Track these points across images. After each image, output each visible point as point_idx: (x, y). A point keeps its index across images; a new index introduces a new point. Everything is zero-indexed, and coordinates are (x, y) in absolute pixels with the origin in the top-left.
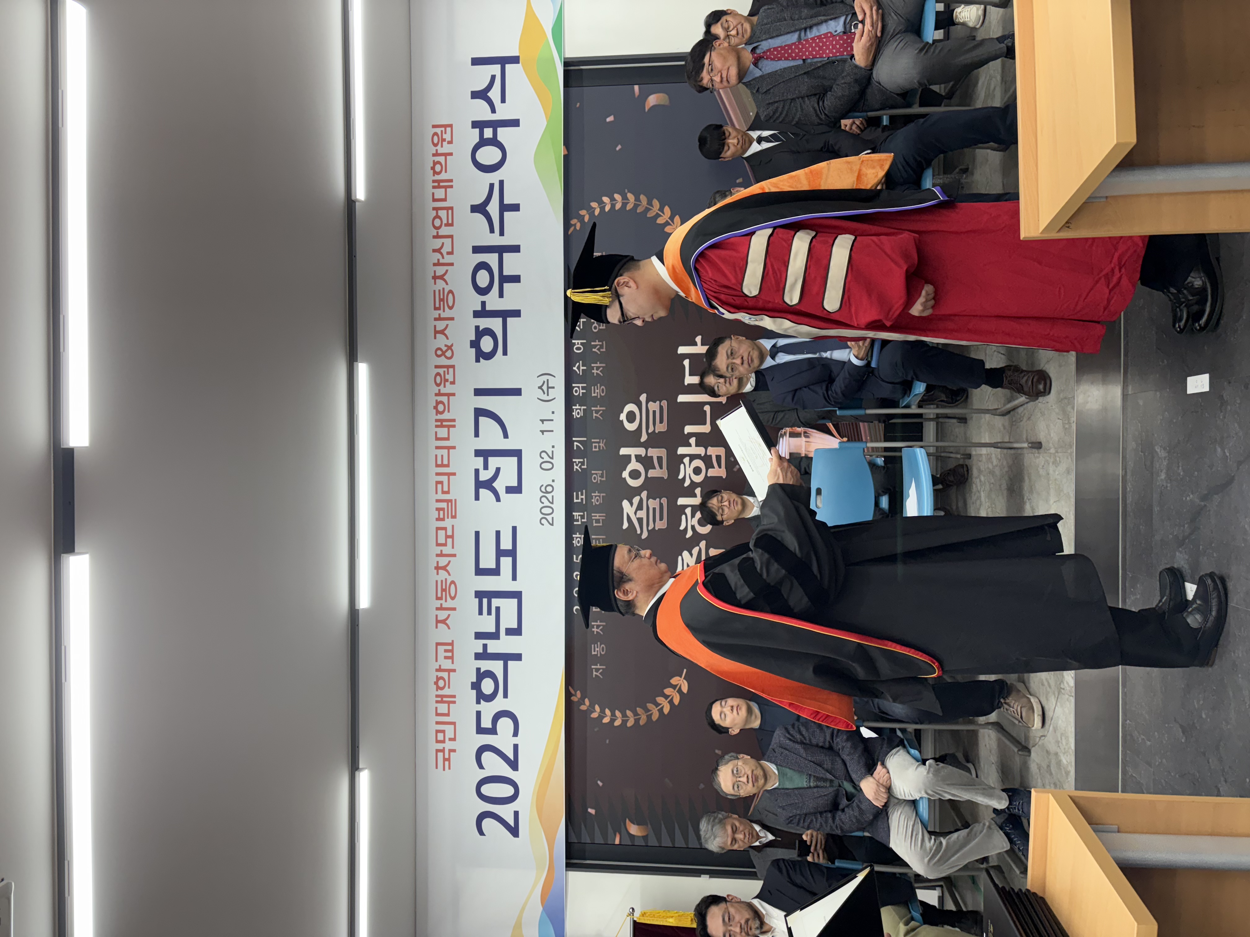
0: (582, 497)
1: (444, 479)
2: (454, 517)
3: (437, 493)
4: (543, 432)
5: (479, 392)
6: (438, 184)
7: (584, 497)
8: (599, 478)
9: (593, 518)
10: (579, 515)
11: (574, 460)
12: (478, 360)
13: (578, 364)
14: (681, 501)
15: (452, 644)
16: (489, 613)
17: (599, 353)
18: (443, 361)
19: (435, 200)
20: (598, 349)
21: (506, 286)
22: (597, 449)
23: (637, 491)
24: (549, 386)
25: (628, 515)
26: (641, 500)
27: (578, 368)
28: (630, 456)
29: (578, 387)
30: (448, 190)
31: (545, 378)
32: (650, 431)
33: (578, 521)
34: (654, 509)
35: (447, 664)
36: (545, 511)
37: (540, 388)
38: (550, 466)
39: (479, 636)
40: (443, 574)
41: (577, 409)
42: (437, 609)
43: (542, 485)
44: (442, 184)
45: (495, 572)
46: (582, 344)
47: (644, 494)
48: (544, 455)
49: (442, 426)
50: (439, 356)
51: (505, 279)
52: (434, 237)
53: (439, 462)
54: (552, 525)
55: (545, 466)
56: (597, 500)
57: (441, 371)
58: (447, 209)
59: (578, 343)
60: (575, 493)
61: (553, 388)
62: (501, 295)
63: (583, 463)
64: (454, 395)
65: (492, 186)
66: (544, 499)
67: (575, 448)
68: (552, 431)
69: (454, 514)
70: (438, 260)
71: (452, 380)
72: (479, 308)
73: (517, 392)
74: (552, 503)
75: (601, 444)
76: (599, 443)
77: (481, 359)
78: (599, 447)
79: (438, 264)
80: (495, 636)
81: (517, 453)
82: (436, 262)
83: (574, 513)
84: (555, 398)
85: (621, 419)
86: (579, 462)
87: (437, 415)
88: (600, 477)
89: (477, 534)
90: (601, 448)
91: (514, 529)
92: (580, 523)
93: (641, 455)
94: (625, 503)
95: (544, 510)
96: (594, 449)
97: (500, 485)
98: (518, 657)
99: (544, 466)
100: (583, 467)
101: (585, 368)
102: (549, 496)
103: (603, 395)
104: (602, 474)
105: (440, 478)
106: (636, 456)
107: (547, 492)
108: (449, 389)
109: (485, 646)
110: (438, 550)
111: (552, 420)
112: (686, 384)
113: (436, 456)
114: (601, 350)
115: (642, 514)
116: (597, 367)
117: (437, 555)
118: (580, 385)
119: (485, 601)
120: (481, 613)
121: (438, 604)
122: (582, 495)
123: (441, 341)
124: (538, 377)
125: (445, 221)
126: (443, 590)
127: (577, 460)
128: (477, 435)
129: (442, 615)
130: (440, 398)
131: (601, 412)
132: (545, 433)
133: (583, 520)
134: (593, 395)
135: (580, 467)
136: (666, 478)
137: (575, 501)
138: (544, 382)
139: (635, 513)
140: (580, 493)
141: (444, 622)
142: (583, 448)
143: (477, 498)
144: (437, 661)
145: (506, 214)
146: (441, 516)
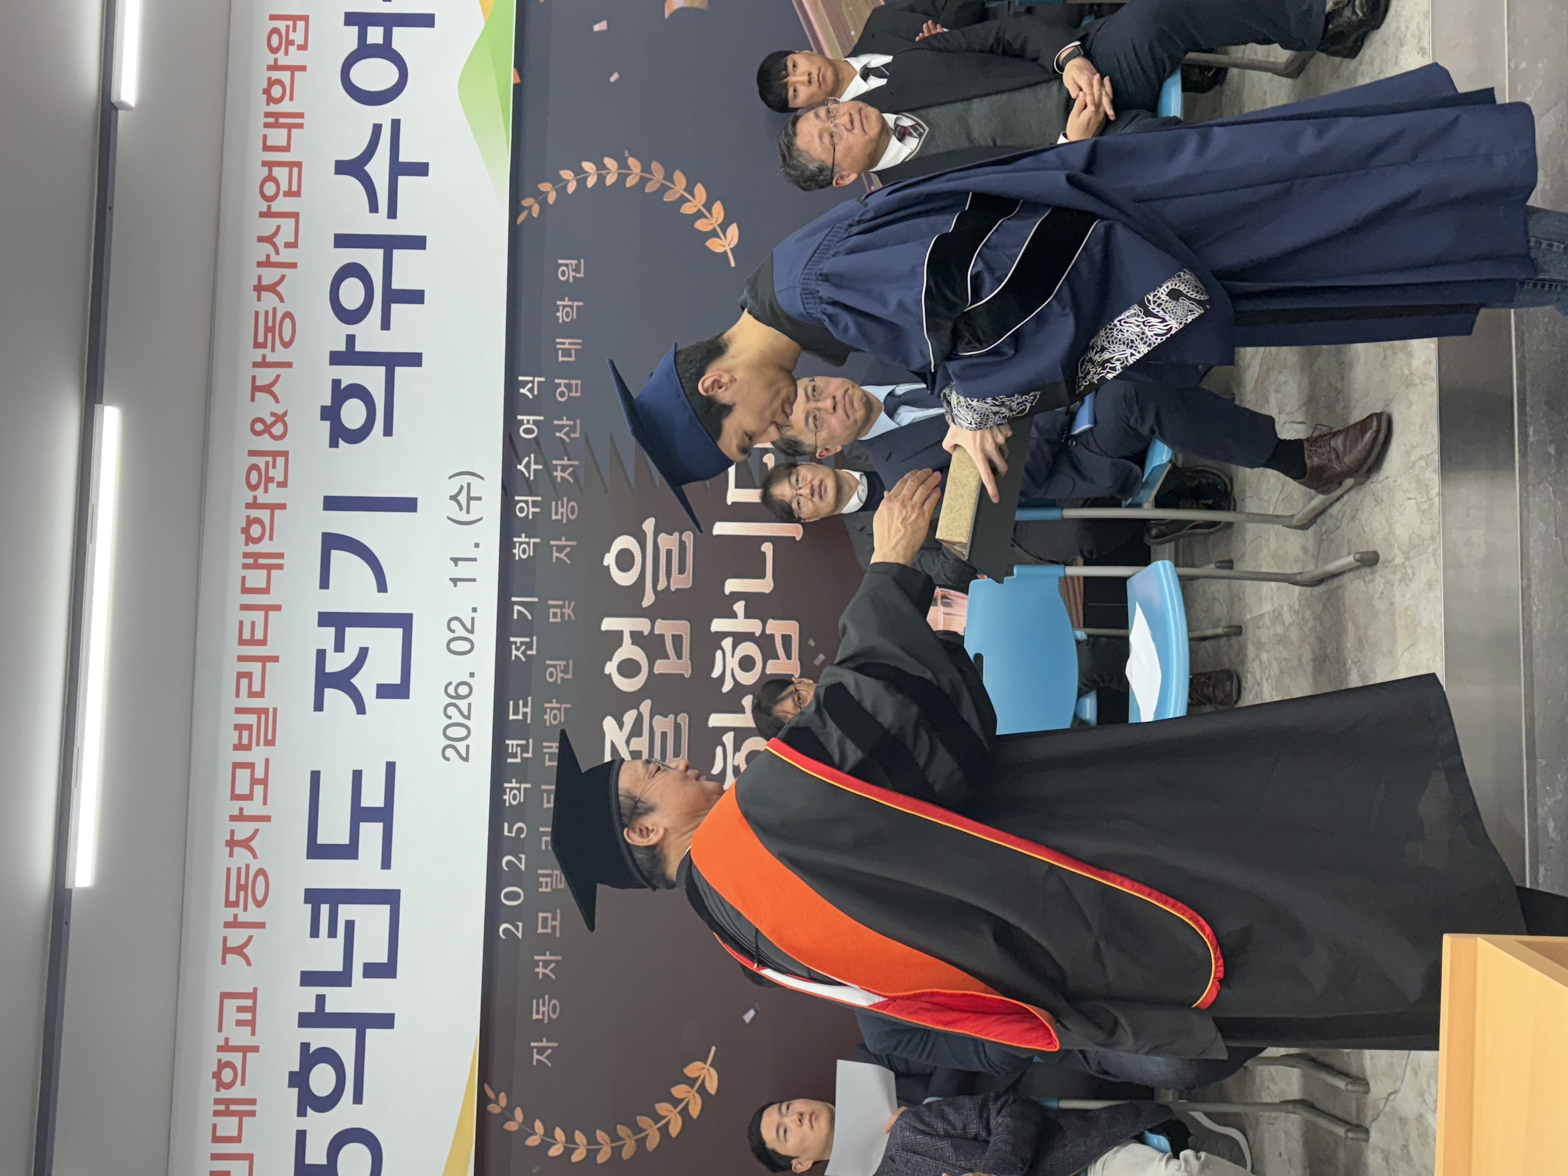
0: (525, 710)
1: (255, 668)
2: (270, 743)
3: (238, 695)
4: (455, 581)
5: (332, 503)
6: (275, 120)
7: (528, 710)
8: (560, 675)
9: (546, 750)
10: (517, 745)
11: (512, 639)
12: (334, 444)
13: (527, 459)
14: (716, 720)
15: (253, 995)
16: (332, 933)
17: (568, 440)
18: (266, 443)
19: (266, 148)
20: (566, 434)
21: (395, 308)
22: (558, 620)
23: (632, 700)
24: (472, 495)
25: (613, 745)
26: (639, 718)
27: (528, 466)
28: (620, 633)
29: (526, 502)
30: (294, 131)
31: (464, 480)
32: (661, 586)
33: (514, 756)
34: (664, 735)
35: (241, 1037)
36: (453, 732)
37: (454, 498)
38: (466, 646)
39: (309, 978)
40: (242, 855)
41: (521, 543)
42: (227, 925)
43: (450, 684)
44: (282, 120)
45: (349, 851)
46: (535, 423)
47: (646, 706)
48: (455, 625)
49: (256, 566)
50: (258, 434)
51: (393, 296)
52: (262, 215)
53: (247, 636)
54: (466, 759)
55: (457, 646)
56: (555, 715)
57: (261, 461)
58: (290, 165)
59: (528, 421)
60: (511, 703)
61: (479, 499)
62: (386, 325)
63: (529, 646)
64: (283, 506)
65: (377, 129)
66: (451, 711)
67: (515, 617)
68: (474, 580)
69: (270, 737)
70: (268, 256)
71: (282, 479)
72: (342, 347)
73: (408, 505)
74: (468, 717)
75: (566, 610)
76: (562, 607)
77: (341, 442)
78: (563, 614)
79: (267, 263)
80: (342, 979)
81: (404, 622)
82: (264, 259)
83: (508, 742)
84: (481, 519)
85: (605, 563)
86: (522, 643)
87: (247, 544)
88: (562, 672)
89: (315, 776)
90: (566, 618)
91: (391, 768)
92: (518, 760)
93: (642, 632)
94: (609, 724)
95: (451, 732)
96: (551, 620)
97: (365, 682)
98: (386, 1021)
99: (455, 646)
100: (529, 652)
101: (540, 467)
102: (463, 704)
103: (572, 517)
104: (566, 667)
105: (246, 667)
106: (633, 634)
107: (459, 697)
108: (274, 495)
109: (321, 1000)
110: (234, 807)
111: (475, 560)
112: (729, 502)
113: (241, 623)
114: (573, 435)
115: (640, 744)
116: (562, 465)
117: (233, 818)
118: (530, 499)
119: (325, 909)
120: (315, 932)
121: (228, 914)
122: (525, 706)
123: (265, 406)
124: (450, 477)
125: (284, 187)
126: (240, 887)
127: (518, 640)
128: (324, 583)
129: (236, 937)
130: (254, 513)
131: (568, 549)
132: (459, 583)
133: (525, 755)
134: (554, 517)
135: (524, 653)
136: (687, 676)
137: (511, 717)
138: (462, 487)
139: (628, 742)
140: (521, 702)
141: (239, 951)
142: (530, 617)
143: (319, 705)
144: (220, 1029)
145: (402, 179)
146: (245, 741)
